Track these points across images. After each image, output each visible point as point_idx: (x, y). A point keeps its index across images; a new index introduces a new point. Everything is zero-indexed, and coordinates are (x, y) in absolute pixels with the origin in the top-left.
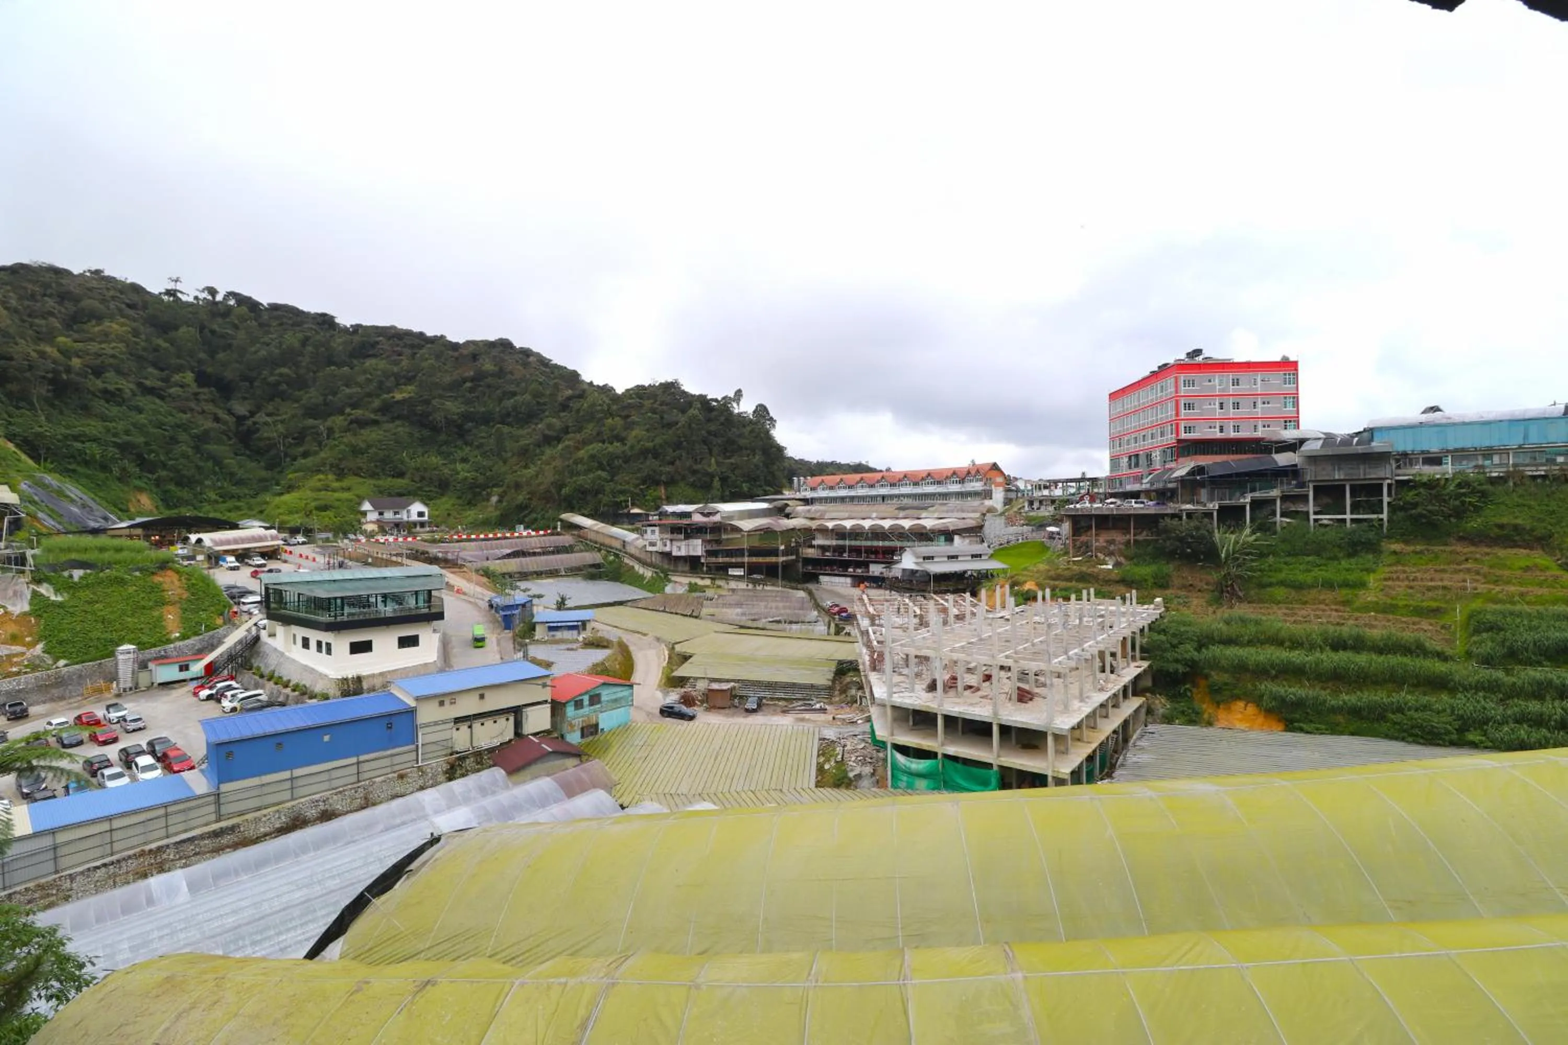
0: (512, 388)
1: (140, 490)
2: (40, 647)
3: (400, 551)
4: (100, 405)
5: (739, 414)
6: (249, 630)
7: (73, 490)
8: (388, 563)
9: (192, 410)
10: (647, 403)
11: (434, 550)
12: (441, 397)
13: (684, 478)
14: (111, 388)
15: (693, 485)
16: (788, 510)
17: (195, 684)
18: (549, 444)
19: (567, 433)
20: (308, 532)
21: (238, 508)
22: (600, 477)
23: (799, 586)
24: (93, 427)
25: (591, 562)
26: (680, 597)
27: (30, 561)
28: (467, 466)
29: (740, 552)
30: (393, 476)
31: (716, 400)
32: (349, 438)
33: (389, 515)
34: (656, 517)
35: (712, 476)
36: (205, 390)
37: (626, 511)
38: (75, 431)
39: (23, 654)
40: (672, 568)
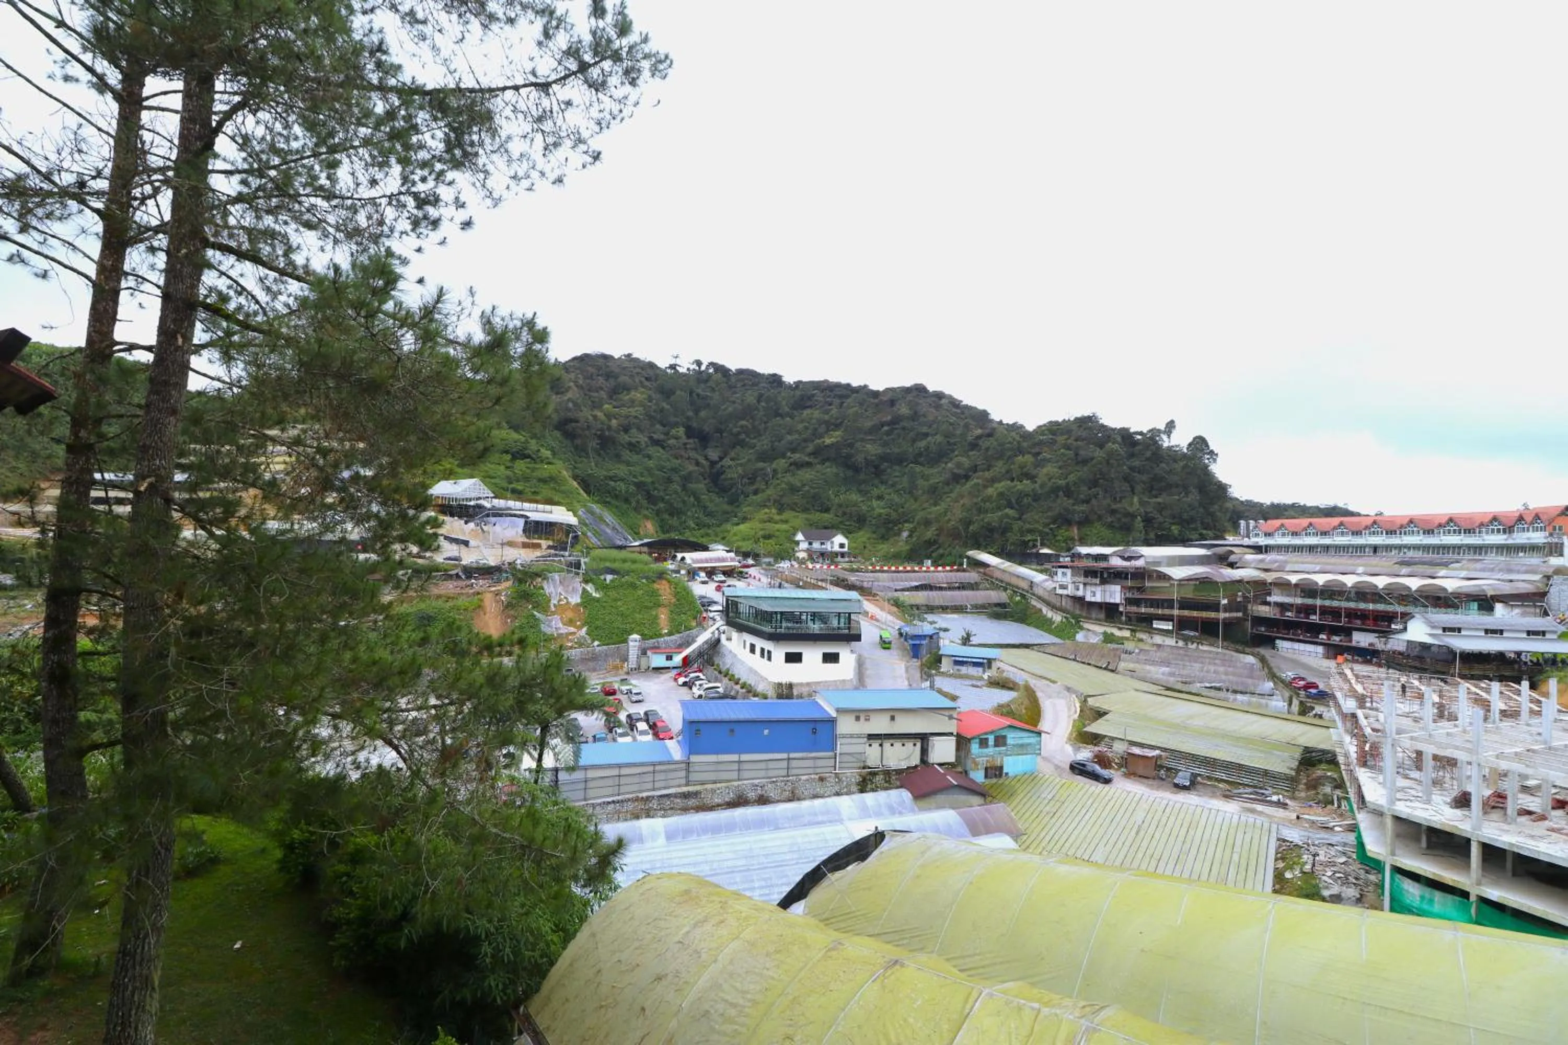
0: (925, 429)
1: (647, 518)
2: (585, 629)
3: (825, 577)
4: (626, 454)
5: (1170, 448)
6: (713, 633)
7: (609, 517)
8: (816, 587)
9: (682, 456)
10: (1061, 439)
11: (853, 578)
12: (862, 440)
13: (1100, 518)
14: (633, 440)
15: (1110, 526)
16: (1232, 558)
17: (674, 672)
18: (958, 483)
19: (975, 471)
20: (756, 556)
21: (708, 535)
22: (1007, 516)
23: (1247, 650)
24: (621, 470)
25: (996, 601)
26: (1093, 646)
27: (583, 566)
28: (882, 503)
29: (1170, 604)
30: (821, 511)
31: (1141, 433)
32: (789, 478)
33: (816, 545)
34: (1068, 559)
35: (1133, 516)
36: (691, 441)
37: (1034, 551)
38: (611, 474)
39: (574, 633)
40: (1084, 614)
